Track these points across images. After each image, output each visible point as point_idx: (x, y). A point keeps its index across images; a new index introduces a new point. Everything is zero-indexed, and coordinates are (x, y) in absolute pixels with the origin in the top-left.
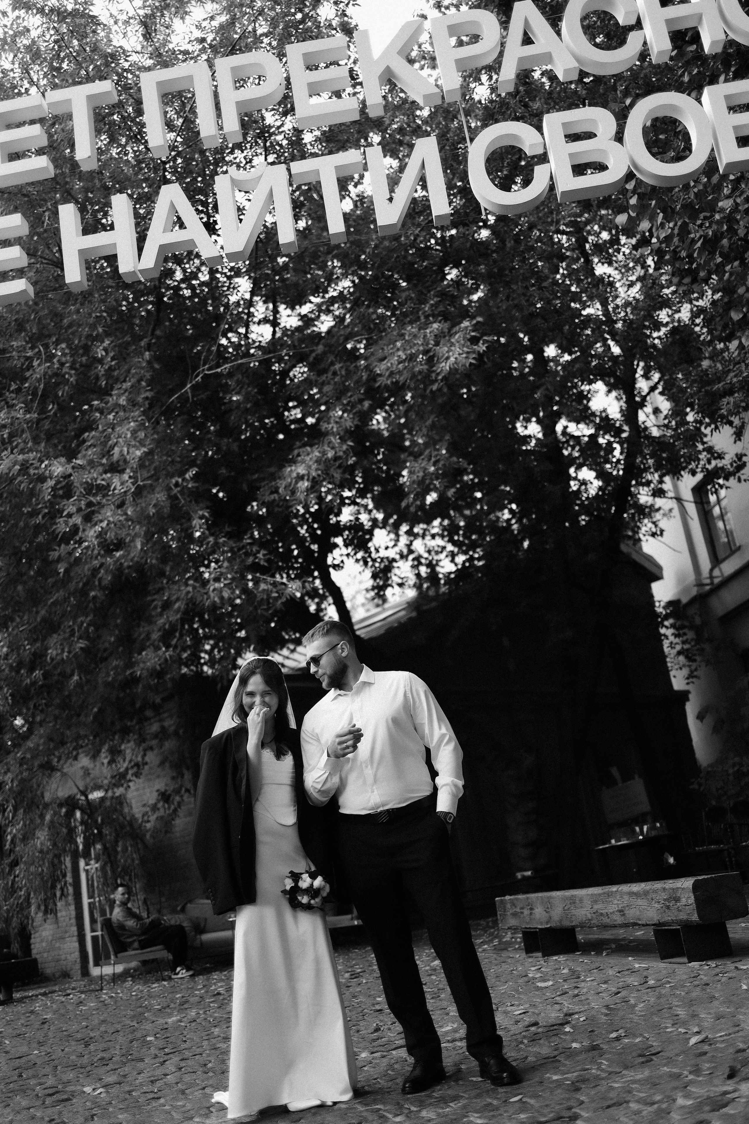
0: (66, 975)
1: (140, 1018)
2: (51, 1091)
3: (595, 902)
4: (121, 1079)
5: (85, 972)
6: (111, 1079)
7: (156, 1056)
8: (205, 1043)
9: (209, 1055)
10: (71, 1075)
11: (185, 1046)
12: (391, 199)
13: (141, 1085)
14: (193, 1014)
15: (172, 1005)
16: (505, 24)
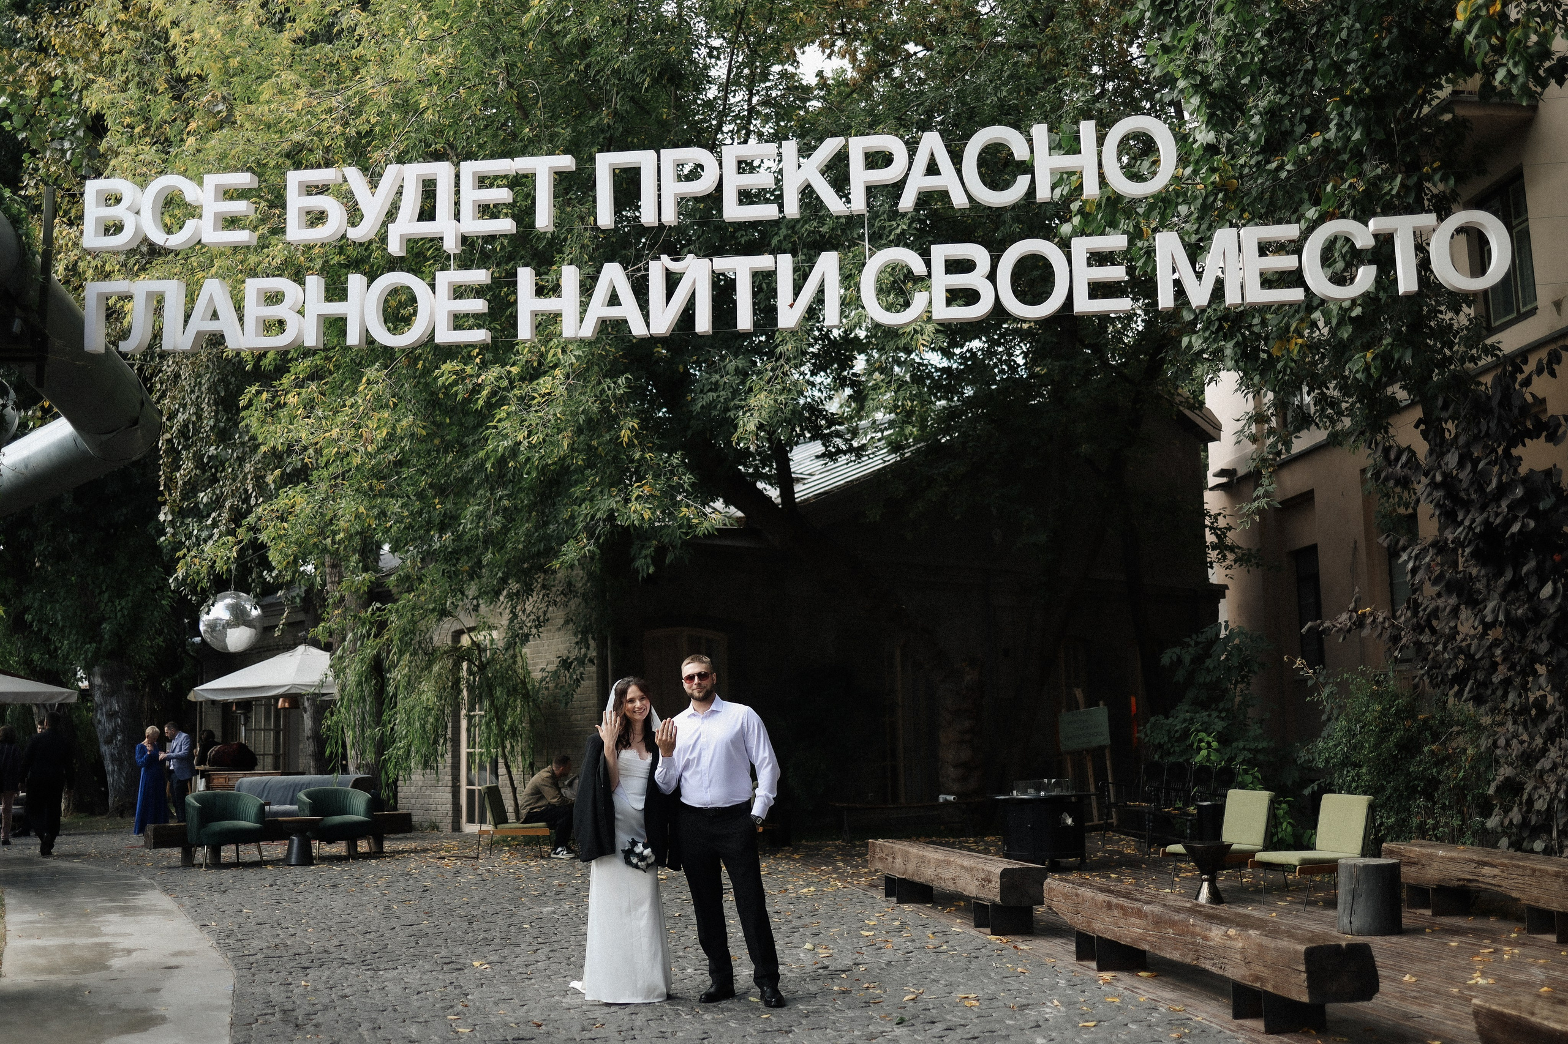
0: (435, 827)
1: (516, 901)
2: (447, 960)
3: (938, 866)
4: (502, 960)
5: (456, 827)
6: (493, 958)
7: (530, 944)
8: (573, 938)
9: (573, 950)
10: (460, 950)
11: (554, 938)
12: (791, 306)
13: (518, 967)
14: (567, 907)
15: (548, 893)
16: (912, 153)
